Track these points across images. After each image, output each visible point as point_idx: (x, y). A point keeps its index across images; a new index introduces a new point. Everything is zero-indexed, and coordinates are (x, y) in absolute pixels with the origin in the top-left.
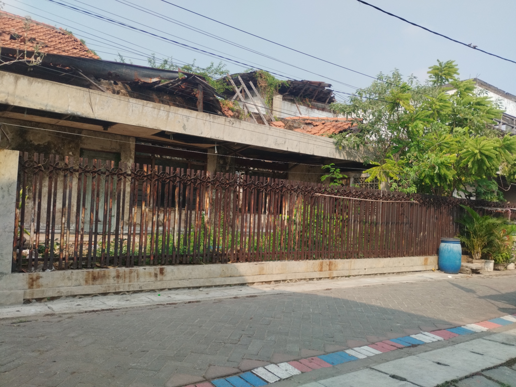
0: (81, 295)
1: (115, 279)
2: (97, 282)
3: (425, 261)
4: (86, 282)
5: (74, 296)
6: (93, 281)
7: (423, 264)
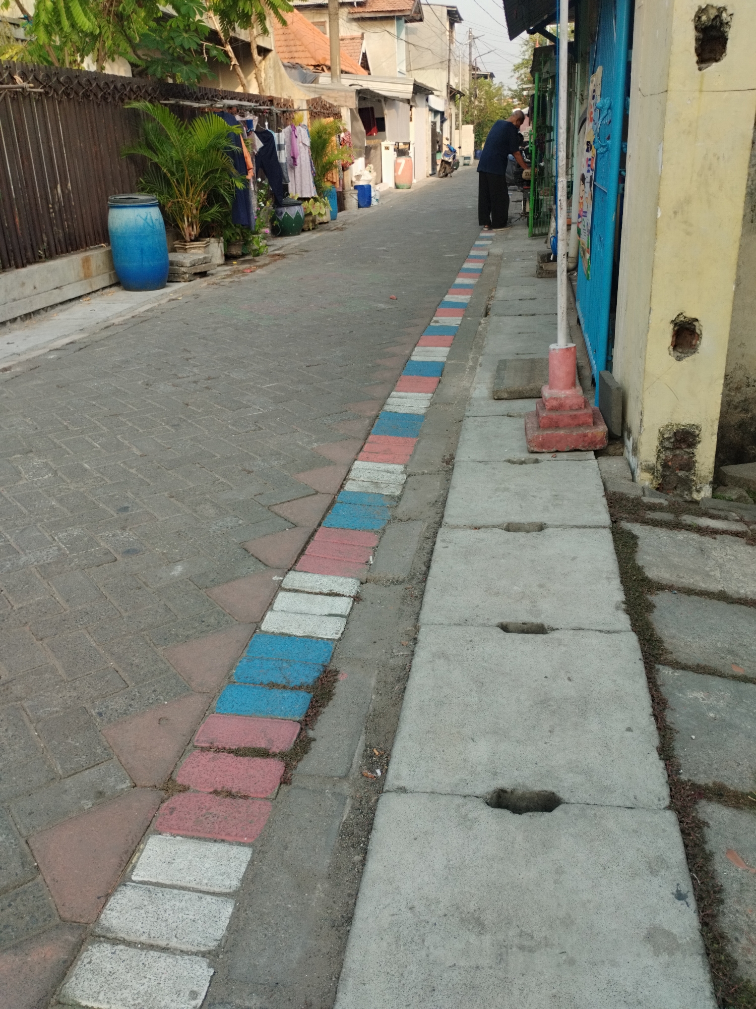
3: (84, 267)
7: (82, 275)
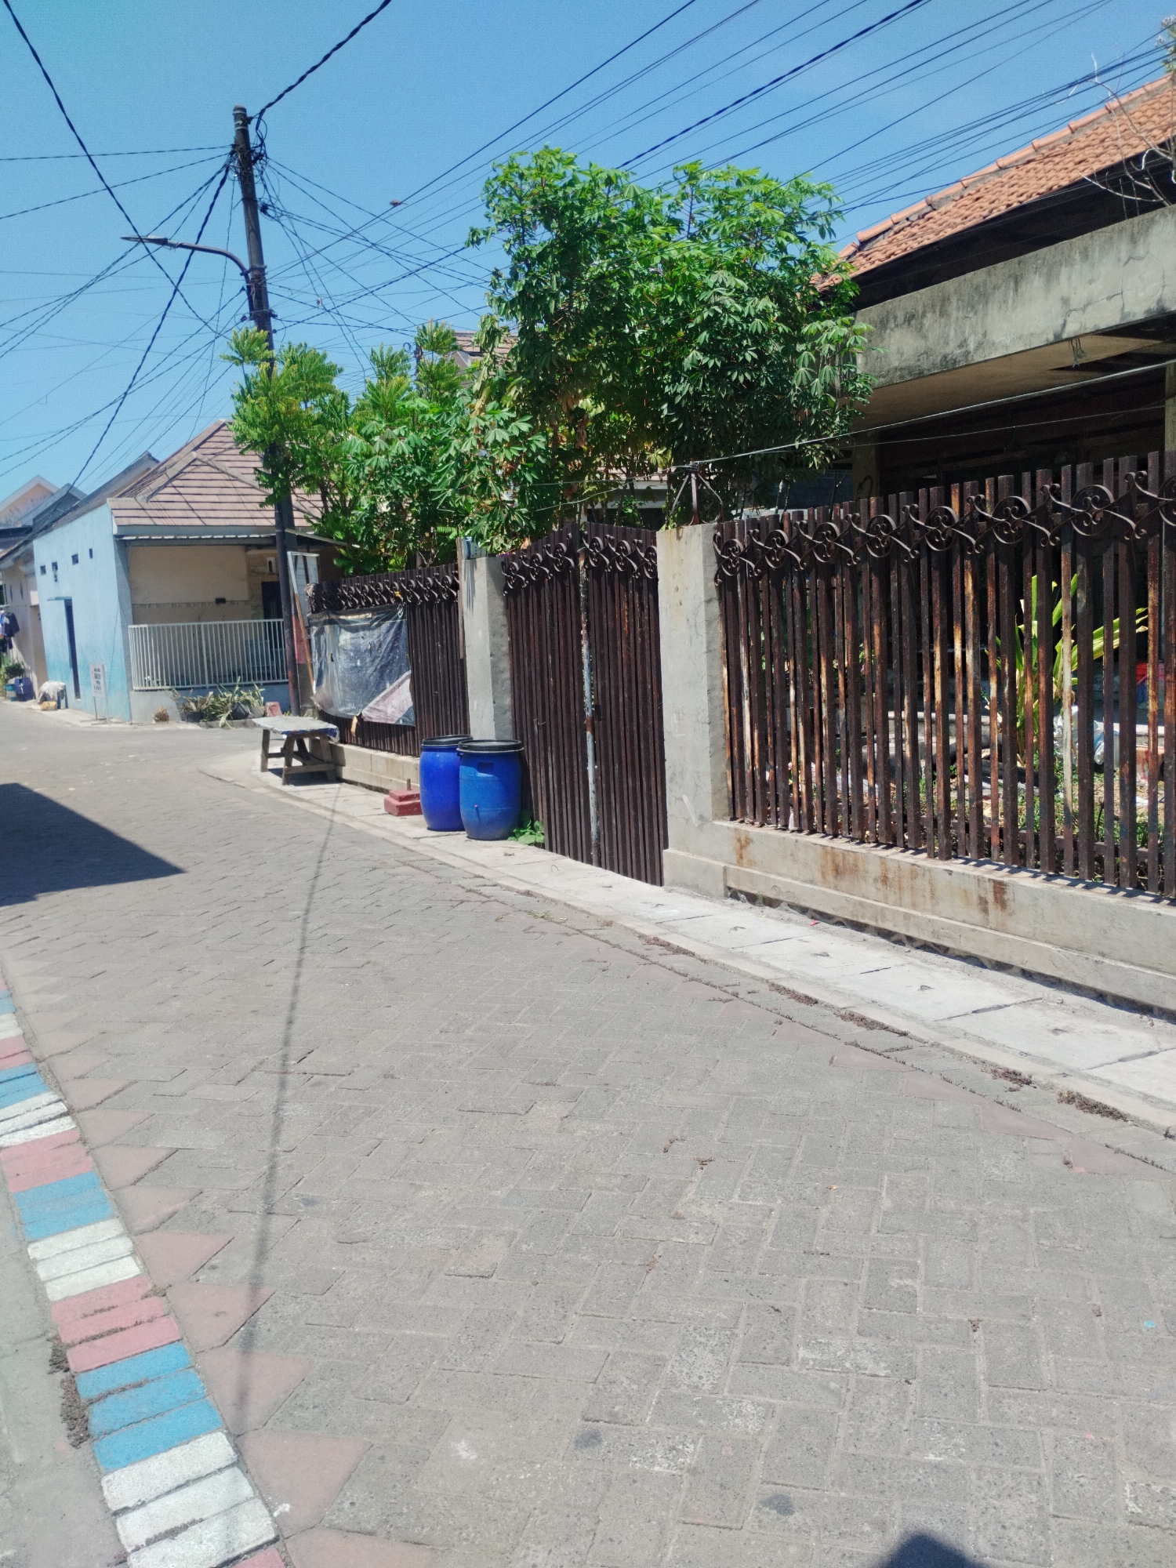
0: (815, 911)
1: (879, 885)
2: (844, 884)
4: (823, 875)
5: (804, 910)
6: (836, 877)
